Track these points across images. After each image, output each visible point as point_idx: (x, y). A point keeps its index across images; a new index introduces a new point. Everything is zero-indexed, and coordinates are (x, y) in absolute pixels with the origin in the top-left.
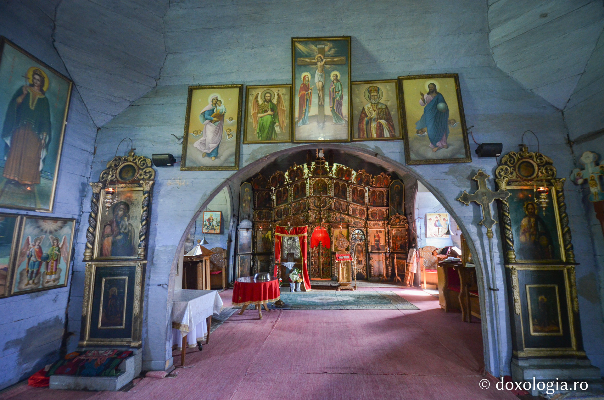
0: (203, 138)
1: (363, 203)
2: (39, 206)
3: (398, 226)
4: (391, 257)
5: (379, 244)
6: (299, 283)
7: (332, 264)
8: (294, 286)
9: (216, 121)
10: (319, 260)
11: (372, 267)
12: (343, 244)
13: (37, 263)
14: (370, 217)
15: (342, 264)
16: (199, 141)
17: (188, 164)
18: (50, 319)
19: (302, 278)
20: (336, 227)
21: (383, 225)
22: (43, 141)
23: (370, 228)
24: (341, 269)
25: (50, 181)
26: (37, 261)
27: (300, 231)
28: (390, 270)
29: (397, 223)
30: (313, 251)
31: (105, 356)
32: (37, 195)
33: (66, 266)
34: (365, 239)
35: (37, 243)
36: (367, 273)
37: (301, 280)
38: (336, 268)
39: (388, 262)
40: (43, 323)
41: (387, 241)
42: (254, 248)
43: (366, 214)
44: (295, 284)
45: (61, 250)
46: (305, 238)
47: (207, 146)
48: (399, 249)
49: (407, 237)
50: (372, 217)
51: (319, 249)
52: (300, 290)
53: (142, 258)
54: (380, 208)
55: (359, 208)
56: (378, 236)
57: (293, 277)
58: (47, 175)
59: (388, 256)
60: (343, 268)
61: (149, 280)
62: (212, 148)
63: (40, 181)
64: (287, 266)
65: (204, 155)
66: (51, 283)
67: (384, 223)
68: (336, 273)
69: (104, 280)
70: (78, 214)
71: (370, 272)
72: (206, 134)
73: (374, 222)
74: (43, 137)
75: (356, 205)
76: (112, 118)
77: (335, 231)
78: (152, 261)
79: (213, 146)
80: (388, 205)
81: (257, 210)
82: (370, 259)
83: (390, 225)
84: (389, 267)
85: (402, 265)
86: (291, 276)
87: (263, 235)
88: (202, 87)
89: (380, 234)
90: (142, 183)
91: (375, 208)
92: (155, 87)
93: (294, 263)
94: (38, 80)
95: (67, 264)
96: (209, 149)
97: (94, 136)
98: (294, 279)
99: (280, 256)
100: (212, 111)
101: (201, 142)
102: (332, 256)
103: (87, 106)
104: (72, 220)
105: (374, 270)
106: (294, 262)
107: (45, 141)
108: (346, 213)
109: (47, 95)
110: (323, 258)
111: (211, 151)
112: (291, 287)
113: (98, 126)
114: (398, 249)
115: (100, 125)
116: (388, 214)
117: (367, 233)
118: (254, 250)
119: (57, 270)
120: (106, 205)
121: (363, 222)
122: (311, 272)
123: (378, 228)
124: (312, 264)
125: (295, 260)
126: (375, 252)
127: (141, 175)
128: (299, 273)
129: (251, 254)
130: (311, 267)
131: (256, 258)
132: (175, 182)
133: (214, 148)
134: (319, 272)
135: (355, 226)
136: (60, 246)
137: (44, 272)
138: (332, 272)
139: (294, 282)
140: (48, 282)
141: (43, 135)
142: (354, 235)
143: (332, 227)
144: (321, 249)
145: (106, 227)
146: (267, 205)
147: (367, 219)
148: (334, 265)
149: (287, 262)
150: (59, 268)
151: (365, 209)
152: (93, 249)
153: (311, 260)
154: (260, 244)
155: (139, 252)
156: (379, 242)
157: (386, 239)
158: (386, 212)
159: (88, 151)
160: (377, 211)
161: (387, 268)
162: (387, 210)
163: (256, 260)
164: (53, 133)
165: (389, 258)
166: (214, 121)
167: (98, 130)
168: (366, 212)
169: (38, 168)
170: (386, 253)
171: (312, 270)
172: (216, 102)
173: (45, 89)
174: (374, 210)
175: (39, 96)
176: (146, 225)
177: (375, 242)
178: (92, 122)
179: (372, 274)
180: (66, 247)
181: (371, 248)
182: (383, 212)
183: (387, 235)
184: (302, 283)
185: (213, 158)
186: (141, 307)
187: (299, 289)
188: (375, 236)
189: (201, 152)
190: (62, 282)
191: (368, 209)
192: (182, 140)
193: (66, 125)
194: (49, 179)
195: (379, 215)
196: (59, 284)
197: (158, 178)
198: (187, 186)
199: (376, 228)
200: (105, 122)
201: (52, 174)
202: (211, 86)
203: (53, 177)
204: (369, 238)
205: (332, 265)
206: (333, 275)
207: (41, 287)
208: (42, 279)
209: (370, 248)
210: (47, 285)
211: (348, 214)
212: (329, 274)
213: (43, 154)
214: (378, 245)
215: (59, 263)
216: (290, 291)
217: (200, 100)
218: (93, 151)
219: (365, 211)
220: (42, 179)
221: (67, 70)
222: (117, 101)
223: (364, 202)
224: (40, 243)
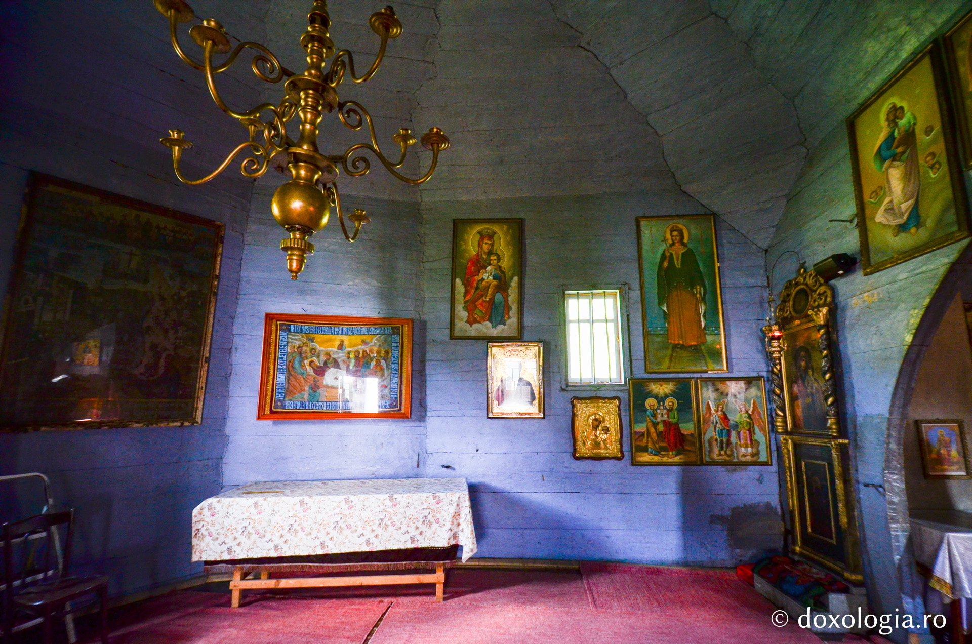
0: (887, 200)
2: (711, 366)
9: (903, 153)
13: (725, 432)
16: (883, 208)
17: (875, 258)
18: (759, 503)
22: (698, 296)
25: (717, 337)
26: (725, 429)
31: (813, 577)
32: (706, 355)
33: (765, 439)
35: (720, 409)
40: (751, 506)
45: (752, 417)
47: (896, 210)
53: (835, 434)
58: (712, 331)
61: (857, 473)
62: (907, 211)
63: (706, 339)
65: (896, 231)
66: (749, 458)
69: (803, 463)
70: (765, 369)
72: (890, 190)
74: (697, 291)
76: (775, 229)
78: (856, 441)
79: (906, 206)
88: (866, 104)
90: (812, 314)
92: (808, 154)
94: (676, 236)
95: (766, 437)
96: (902, 215)
97: (763, 264)
100: (891, 137)
101: (886, 209)
103: (740, 231)
104: (758, 378)
107: (700, 294)
109: (690, 246)
111: (905, 217)
113: (765, 248)
115: (765, 244)
119: (754, 443)
120: (774, 355)
127: (815, 301)
132: (862, 298)
133: (910, 209)
136: (750, 412)
137: (736, 443)
140: (744, 456)
141: (696, 288)
145: (793, 386)
150: (756, 440)
152: (785, 416)
155: (828, 425)
159: (758, 286)
164: (706, 282)
166: (899, 155)
167: (766, 253)
169: (701, 325)
172: (896, 113)
173: (686, 240)
175: (682, 250)
176: (833, 380)
178: (754, 247)
180: (759, 414)
185: (913, 230)
186: (851, 518)
189: (890, 226)
190: (763, 457)
192: (855, 221)
193: (719, 268)
194: (716, 334)
196: (759, 460)
197: (840, 299)
198: (881, 300)
200: (769, 239)
201: (718, 328)
202: (878, 91)
203: (720, 331)
207: (735, 460)
208: (735, 451)
210: (743, 459)
213: (702, 309)
215: (754, 434)
217: (868, 132)
218: (766, 284)
220: (707, 336)
221: (704, 206)
222: (769, 205)
224: (723, 408)
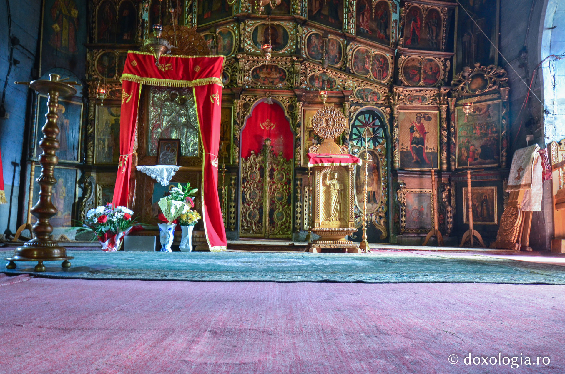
1: (384, 40)
3: (478, 98)
4: (453, 183)
5: (422, 149)
6: (186, 224)
7: (295, 197)
8: (171, 232)
10: (262, 189)
11: (404, 208)
12: (331, 123)
14: (401, 77)
15: (325, 176)
19: (200, 212)
20: (309, 103)
21: (434, 100)
23: (401, 108)
24: (322, 189)
27: (198, 69)
28: (449, 215)
29: (474, 91)
30: (248, 164)
34: (386, 137)
36: (387, 223)
37: (195, 217)
38: (306, 208)
39: (444, 196)
41: (445, 140)
42: (85, 150)
43: (390, 70)
44: (173, 226)
46: (214, 92)
48: (480, 160)
49: (504, 121)
50: (408, 79)
51: (264, 161)
52: (191, 248)
54: (430, 55)
55: (374, 52)
56: (422, 129)
57: (169, 206)
59: (444, 180)
60: (328, 187)
64: (153, 177)
67: (439, 95)
68: (306, 221)
71: (397, 222)
73: (413, 91)
75: (366, 44)
77: (307, 112)
80: (449, 48)
81: (98, 48)
82: (397, 187)
83: (454, 99)
84: (449, 209)
85: (486, 200)
86: (163, 203)
87: (114, 118)
89: (425, 124)
91: (416, 55)
93: (177, 168)
98: (173, 211)
99: (135, 145)
102: (299, 176)
105: (407, 216)
106: (178, 165)
108: (338, 65)
110: (274, 183)
112: (162, 234)
114: (477, 159)
116: (450, 72)
117: (392, 119)
118: (87, 157)
121: (382, 91)
122: (240, 219)
123: (422, 108)
124: (244, 199)
125: (181, 160)
126: (410, 169)
128: (191, 196)
129: (77, 166)
130: (241, 206)
131: (90, 176)
134: (260, 221)
135: (361, 101)
138: (295, 218)
139: (173, 222)
142: (356, 127)
143: (299, 101)
144: (269, 160)
146: (125, 37)
147: (395, 81)
148: (302, 201)
149: (157, 163)
151: (388, 56)
153: (241, 189)
154: (104, 141)
156: (423, 144)
157: (441, 135)
158: (445, 65)
160: (420, 63)
161: (442, 211)
162: (446, 60)
163: (90, 184)
165: (449, 184)
168: (391, 65)
170: (439, 173)
171: (244, 216)
174: (413, 60)
177: (412, 144)
179: (403, 224)
181: (402, 160)
182: (437, 66)
183: (445, 125)
184: (199, 227)
187: (187, 243)
188: (412, 130)
191: (396, 58)
195: (425, 72)
199: (415, 108)
204: (397, 131)
205: (296, 200)
206: (298, 227)
209: (397, 158)
211: (345, 70)
212: (289, 227)
214: (419, 152)
216: (159, 248)
219: (390, 61)
223: (388, 38)
